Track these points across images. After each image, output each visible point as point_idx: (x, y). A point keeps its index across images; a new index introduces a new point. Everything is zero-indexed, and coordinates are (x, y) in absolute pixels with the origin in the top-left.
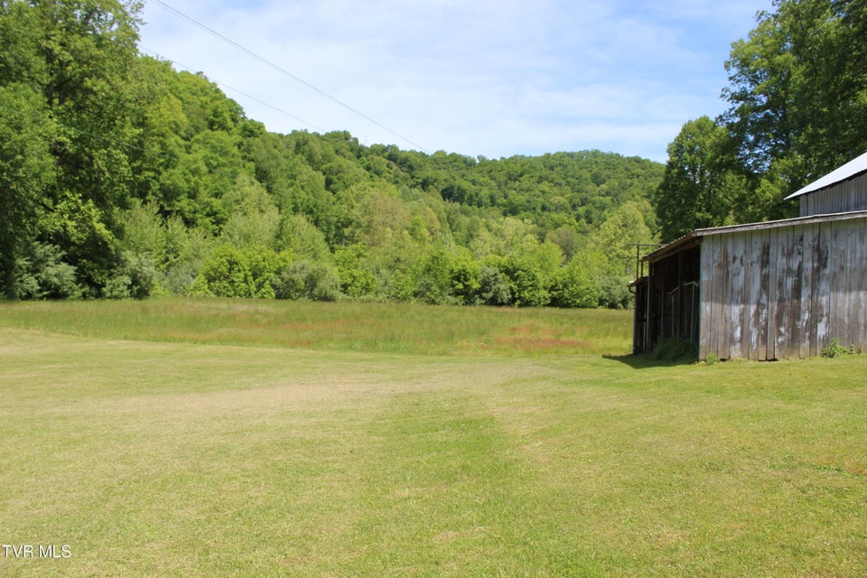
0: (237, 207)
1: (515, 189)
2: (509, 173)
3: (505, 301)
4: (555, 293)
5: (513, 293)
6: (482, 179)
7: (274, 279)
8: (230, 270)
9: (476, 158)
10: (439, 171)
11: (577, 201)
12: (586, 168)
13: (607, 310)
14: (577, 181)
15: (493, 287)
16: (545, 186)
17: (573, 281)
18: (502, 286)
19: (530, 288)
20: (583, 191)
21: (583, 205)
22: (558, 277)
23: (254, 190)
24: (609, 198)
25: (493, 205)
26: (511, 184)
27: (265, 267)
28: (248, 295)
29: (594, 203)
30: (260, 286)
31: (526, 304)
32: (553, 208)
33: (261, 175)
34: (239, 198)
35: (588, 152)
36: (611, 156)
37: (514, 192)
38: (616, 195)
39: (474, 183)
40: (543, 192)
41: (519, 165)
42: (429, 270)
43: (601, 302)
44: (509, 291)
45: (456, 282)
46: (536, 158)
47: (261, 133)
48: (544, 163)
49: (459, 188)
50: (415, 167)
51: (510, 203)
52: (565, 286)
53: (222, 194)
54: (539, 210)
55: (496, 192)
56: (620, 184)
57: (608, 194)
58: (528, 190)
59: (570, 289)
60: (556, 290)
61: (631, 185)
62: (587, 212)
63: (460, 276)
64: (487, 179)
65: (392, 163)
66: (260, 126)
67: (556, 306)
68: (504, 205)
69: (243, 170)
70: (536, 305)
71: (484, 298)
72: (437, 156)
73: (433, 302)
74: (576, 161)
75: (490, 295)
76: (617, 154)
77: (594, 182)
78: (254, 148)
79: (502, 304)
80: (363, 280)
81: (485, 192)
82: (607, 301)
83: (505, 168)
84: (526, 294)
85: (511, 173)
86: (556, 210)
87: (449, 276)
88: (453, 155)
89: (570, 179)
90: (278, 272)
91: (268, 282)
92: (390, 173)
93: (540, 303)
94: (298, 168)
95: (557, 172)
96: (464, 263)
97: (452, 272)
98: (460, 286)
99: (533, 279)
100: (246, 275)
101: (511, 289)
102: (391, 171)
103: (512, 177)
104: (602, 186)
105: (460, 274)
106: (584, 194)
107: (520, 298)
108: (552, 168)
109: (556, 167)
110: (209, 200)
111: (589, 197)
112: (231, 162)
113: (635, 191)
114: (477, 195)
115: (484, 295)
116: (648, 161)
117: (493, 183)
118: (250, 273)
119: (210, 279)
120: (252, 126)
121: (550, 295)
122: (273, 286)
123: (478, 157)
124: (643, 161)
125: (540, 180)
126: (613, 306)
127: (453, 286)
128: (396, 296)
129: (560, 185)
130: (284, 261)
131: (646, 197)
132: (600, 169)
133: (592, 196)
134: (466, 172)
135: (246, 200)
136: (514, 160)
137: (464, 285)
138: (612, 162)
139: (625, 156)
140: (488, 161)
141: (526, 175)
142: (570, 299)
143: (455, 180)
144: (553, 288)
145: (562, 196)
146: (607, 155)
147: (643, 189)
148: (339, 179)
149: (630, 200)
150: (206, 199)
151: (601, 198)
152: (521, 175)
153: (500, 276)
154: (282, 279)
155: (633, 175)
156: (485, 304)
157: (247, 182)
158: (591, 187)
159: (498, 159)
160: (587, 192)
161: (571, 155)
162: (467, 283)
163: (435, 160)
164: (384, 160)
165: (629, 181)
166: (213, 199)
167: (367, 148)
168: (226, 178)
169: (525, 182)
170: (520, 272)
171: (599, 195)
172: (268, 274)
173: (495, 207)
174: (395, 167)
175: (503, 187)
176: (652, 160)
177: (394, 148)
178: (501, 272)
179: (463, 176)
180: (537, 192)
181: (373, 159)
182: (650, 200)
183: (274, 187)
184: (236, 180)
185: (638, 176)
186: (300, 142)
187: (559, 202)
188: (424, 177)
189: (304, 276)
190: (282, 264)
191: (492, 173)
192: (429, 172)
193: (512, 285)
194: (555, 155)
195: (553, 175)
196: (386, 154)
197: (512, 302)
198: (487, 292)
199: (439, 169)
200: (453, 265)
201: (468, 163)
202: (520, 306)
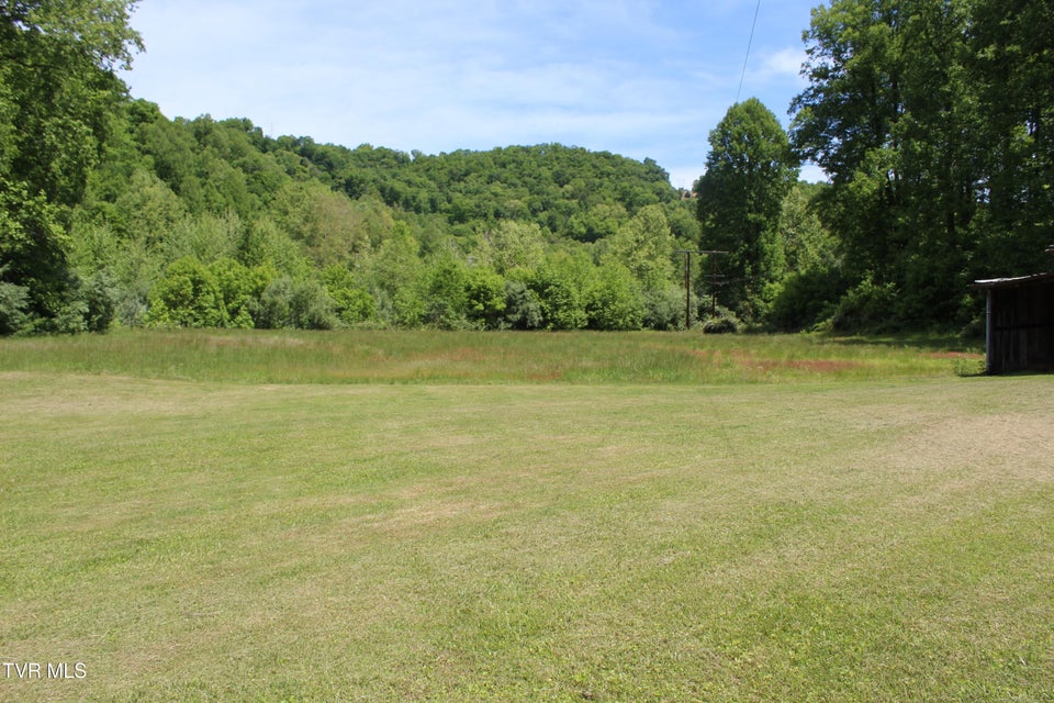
0: (138, 213)
1: (460, 192)
2: (451, 172)
3: (536, 324)
4: (593, 313)
5: (544, 314)
6: (418, 180)
7: (251, 303)
8: (196, 291)
9: (410, 153)
10: (364, 170)
11: (537, 205)
12: (545, 165)
13: (653, 332)
14: (534, 181)
15: (520, 307)
16: (497, 187)
17: (614, 298)
18: (532, 306)
19: (565, 307)
20: (543, 193)
21: (545, 209)
22: (595, 293)
23: (158, 190)
24: (575, 201)
25: (434, 211)
26: (455, 185)
27: (239, 288)
28: (220, 323)
29: (557, 207)
30: (234, 313)
31: (560, 326)
32: (508, 214)
33: (164, 171)
34: (139, 201)
35: (547, 145)
36: (575, 151)
37: (459, 195)
38: (583, 198)
39: (409, 183)
40: (496, 195)
41: (462, 162)
42: (440, 287)
43: (646, 323)
44: (540, 312)
45: (475, 302)
46: (483, 153)
47: (156, 118)
48: (494, 159)
49: (392, 189)
50: (335, 164)
51: (456, 208)
52: (605, 304)
53: (116, 196)
54: (492, 217)
55: (437, 194)
56: (587, 185)
57: (573, 196)
58: (477, 192)
59: (612, 307)
60: (594, 310)
61: (601, 185)
62: (550, 218)
63: (481, 294)
64: (424, 179)
65: (306, 158)
66: (154, 108)
67: (595, 329)
68: (448, 211)
69: (140, 165)
70: (571, 328)
71: (510, 322)
72: (361, 151)
73: (448, 328)
74: (534, 156)
75: (518, 317)
76: (582, 149)
77: (556, 182)
78: (150, 136)
79: (532, 328)
80: (359, 302)
81: (423, 195)
82: (653, 321)
83: (446, 165)
84: (561, 315)
85: (455, 171)
86: (512, 217)
87: (466, 294)
88: (380, 150)
89: (527, 179)
90: (257, 293)
91: (243, 307)
92: (305, 172)
93: (576, 325)
94: (210, 163)
95: (511, 170)
96: (483, 278)
97: (468, 289)
98: (481, 307)
99: (567, 297)
100: (216, 298)
101: (542, 308)
102: (307, 169)
103: (457, 177)
104: (566, 186)
105: (479, 292)
106: (545, 196)
107: (552, 320)
108: (504, 165)
109: (510, 164)
110: (99, 204)
111: (551, 201)
112: (124, 154)
113: (606, 193)
114: (414, 198)
115: (510, 317)
116: (619, 156)
117: (433, 184)
118: (222, 296)
119: (172, 305)
120: (142, 108)
121: (587, 316)
122: (251, 313)
123: (413, 153)
124: (614, 157)
125: (491, 180)
126: (660, 327)
127: (471, 307)
128: (402, 322)
129: (515, 185)
130: (262, 278)
131: (620, 200)
132: (562, 167)
133: (556, 199)
134: (398, 171)
135: (150, 203)
136: (457, 155)
137: (485, 305)
138: (576, 157)
139: (592, 151)
140: (425, 156)
141: (472, 174)
142: (611, 320)
143: (385, 180)
144: (589, 308)
145: (520, 199)
146: (569, 150)
147: (615, 190)
148: (255, 178)
149: (601, 203)
150: (95, 204)
151: (566, 201)
152: (466, 174)
153: (528, 293)
154: (263, 303)
155: (602, 173)
156: (512, 328)
157: (148, 181)
158: (552, 188)
159: (438, 155)
160: (548, 194)
161: (526, 150)
162: (489, 303)
163: (359, 156)
164: (296, 155)
165: (597, 180)
166: (105, 203)
167: (273, 141)
168: (120, 175)
169: (473, 182)
170: (551, 287)
171: (563, 197)
172: (244, 297)
173: (438, 214)
174: (311, 165)
175: (446, 190)
176: (624, 156)
177: (308, 140)
178: (528, 288)
179: (394, 176)
180: (488, 195)
181: (282, 154)
182: (625, 203)
183: (182, 186)
184: (133, 178)
185: (608, 175)
186: (202, 131)
187: (515, 206)
188: (347, 177)
189: (289, 297)
190: (260, 283)
191: (431, 172)
192: (353, 171)
193: (543, 303)
194: (508, 149)
195: (506, 174)
196: (298, 148)
197: (543, 325)
198: (515, 313)
199: (364, 167)
200: (470, 280)
201: (401, 160)
202: (553, 329)
